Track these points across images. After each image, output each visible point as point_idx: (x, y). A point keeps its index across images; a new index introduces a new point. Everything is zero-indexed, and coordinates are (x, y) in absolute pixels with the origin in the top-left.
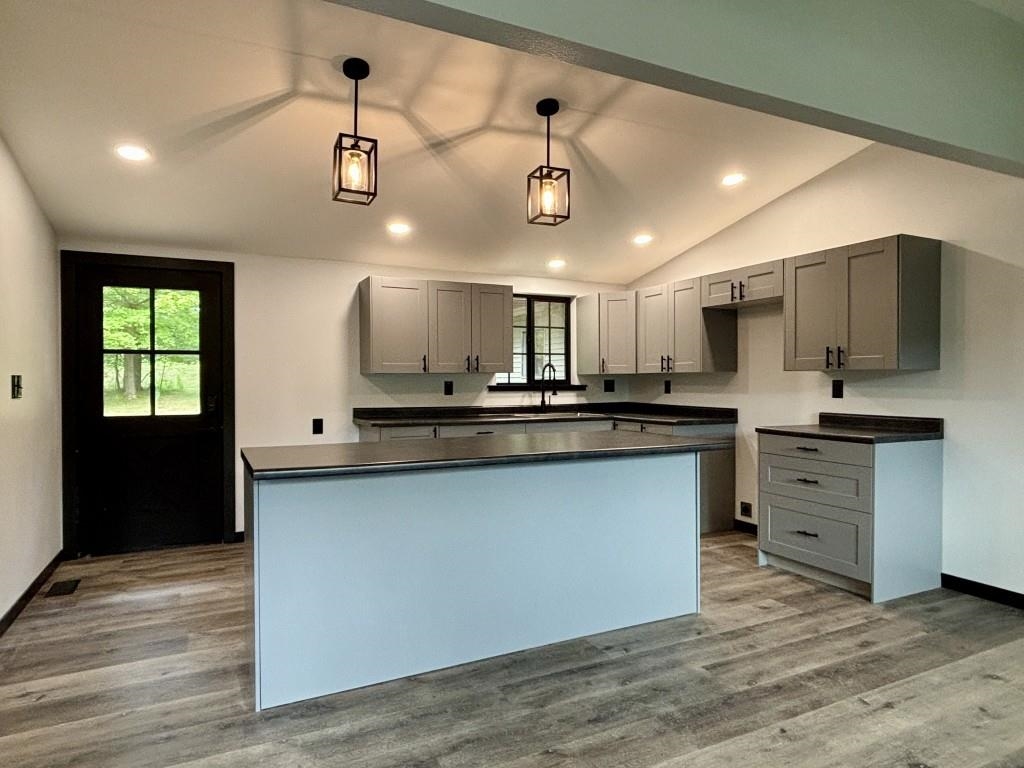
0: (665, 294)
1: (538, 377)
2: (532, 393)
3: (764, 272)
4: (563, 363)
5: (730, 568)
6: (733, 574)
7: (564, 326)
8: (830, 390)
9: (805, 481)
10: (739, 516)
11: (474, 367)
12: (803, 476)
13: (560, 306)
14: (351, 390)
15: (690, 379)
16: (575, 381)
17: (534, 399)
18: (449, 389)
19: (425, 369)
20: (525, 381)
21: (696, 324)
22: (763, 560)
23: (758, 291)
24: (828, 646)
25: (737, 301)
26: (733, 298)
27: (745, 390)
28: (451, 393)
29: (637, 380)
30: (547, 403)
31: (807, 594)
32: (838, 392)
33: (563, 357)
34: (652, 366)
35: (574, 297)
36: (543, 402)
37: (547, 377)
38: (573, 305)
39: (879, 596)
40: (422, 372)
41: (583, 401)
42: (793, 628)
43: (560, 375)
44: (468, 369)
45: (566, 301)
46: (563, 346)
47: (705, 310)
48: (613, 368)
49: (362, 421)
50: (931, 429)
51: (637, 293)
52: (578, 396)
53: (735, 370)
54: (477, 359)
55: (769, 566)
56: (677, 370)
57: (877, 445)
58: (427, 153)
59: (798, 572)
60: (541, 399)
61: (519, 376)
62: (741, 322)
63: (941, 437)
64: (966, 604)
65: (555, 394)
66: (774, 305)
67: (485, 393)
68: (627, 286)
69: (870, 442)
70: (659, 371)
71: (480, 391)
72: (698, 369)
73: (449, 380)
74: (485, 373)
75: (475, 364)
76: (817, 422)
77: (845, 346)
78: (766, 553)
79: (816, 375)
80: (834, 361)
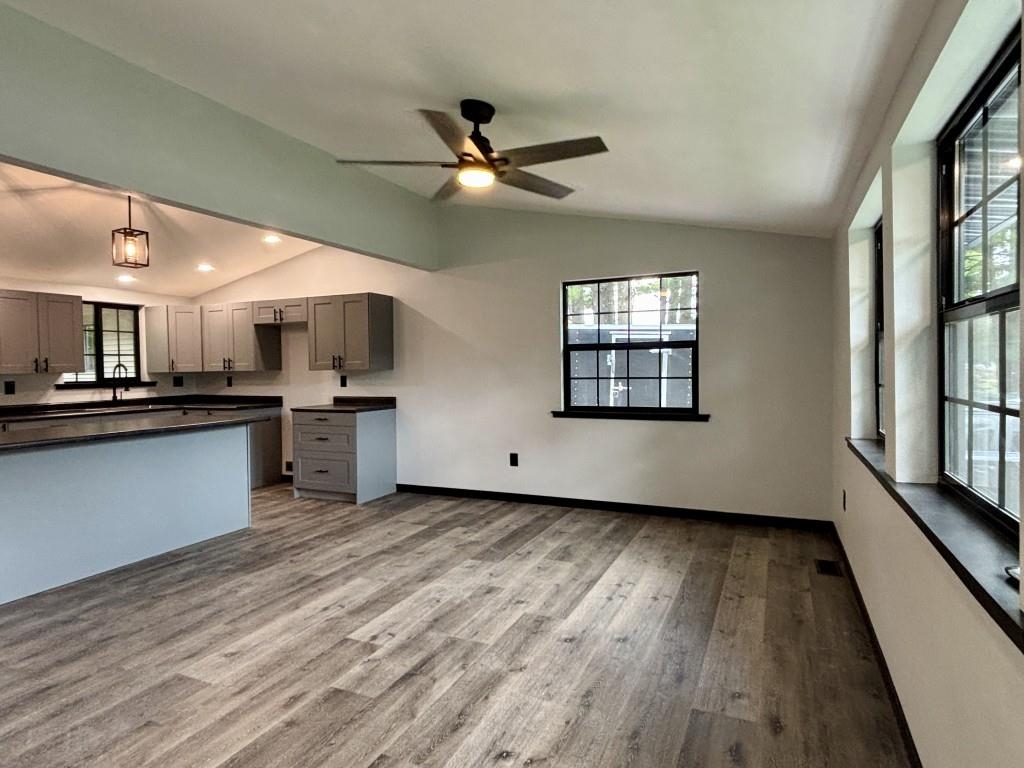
0: (225, 311)
1: (108, 374)
2: (103, 390)
3: (296, 304)
4: (133, 364)
5: (275, 502)
7: (132, 330)
8: (339, 383)
9: (320, 439)
10: (285, 472)
11: (43, 369)
12: (318, 436)
13: (129, 314)
15: (247, 376)
16: (145, 377)
17: (107, 395)
18: (10, 388)
20: (94, 380)
21: (251, 335)
22: (297, 494)
23: (292, 316)
24: (325, 526)
25: (278, 321)
26: (275, 319)
27: (288, 383)
28: (13, 393)
29: (203, 377)
30: (119, 398)
31: (322, 507)
32: (344, 384)
33: (132, 358)
34: (218, 366)
35: (142, 306)
36: (115, 397)
37: (117, 376)
38: (142, 314)
39: (360, 501)
41: (154, 395)
42: (308, 522)
43: (132, 374)
44: (36, 370)
45: (135, 309)
46: (132, 347)
47: (256, 325)
48: (183, 367)
50: (389, 403)
51: (201, 308)
52: (148, 391)
53: (280, 369)
54: (46, 361)
55: (301, 497)
56: (236, 370)
57: (358, 415)
59: (318, 497)
60: (112, 395)
61: (90, 376)
62: (283, 335)
63: (395, 407)
64: (405, 496)
65: (127, 390)
66: (302, 326)
67: (52, 391)
68: (193, 299)
69: (354, 412)
70: (222, 369)
71: (46, 390)
72: (252, 369)
73: (11, 380)
74: (54, 373)
75: (43, 365)
76: (332, 402)
77: (342, 355)
78: (299, 489)
79: (331, 373)
80: (338, 364)
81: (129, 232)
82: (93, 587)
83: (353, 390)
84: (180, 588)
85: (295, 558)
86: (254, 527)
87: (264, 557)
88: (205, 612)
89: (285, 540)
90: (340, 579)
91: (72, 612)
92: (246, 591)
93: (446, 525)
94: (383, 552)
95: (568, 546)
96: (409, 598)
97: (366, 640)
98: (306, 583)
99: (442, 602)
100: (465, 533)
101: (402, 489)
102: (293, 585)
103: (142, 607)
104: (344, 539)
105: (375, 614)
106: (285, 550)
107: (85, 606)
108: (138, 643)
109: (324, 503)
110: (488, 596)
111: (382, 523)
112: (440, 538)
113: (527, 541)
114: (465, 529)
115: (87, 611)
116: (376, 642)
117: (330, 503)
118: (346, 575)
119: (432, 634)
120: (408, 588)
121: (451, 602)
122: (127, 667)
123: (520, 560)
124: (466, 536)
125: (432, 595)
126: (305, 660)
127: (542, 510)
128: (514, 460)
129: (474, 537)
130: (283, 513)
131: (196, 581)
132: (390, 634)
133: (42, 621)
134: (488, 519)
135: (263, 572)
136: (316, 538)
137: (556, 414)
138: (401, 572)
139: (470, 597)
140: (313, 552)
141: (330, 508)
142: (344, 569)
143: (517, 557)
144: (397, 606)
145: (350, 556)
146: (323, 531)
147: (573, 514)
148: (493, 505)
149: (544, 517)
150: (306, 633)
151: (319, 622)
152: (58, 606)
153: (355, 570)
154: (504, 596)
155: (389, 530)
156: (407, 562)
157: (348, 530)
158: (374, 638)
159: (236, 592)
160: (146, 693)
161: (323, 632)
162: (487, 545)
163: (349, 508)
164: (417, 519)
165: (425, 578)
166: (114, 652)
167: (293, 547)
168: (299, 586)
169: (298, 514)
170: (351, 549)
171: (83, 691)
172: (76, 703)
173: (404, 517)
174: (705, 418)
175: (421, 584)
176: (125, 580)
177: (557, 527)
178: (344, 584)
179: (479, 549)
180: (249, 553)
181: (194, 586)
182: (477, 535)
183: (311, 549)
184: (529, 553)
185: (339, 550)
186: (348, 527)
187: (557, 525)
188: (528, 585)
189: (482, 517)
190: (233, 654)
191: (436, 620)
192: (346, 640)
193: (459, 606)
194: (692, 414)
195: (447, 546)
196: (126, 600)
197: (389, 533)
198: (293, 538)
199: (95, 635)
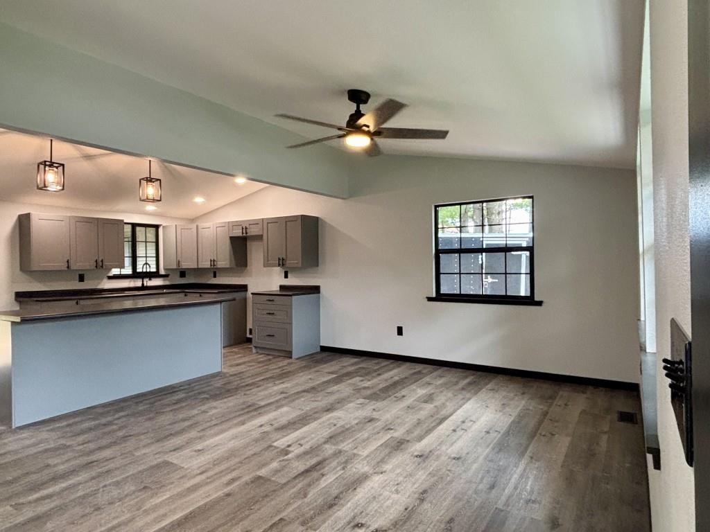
0: (212, 227)
1: (139, 270)
2: (135, 280)
3: (255, 223)
4: (155, 262)
5: (240, 355)
6: (241, 357)
7: (154, 240)
8: (283, 275)
9: (270, 314)
10: (248, 336)
11: (101, 266)
12: (268, 312)
13: (152, 230)
14: (13, 281)
15: (225, 270)
16: (162, 272)
17: (138, 283)
18: (81, 279)
19: (68, 267)
20: (131, 273)
21: (228, 241)
22: (254, 350)
23: (253, 231)
24: (269, 372)
25: (245, 235)
26: (243, 233)
27: (251, 276)
28: (83, 281)
29: (199, 271)
30: (145, 285)
31: (270, 360)
32: (286, 277)
33: (155, 259)
34: (207, 265)
35: (161, 225)
36: (143, 284)
37: (144, 270)
38: (161, 230)
39: (295, 355)
40: (66, 269)
41: (167, 283)
42: (258, 370)
43: (154, 270)
44: (96, 267)
45: (157, 227)
46: (154, 252)
47: (231, 238)
48: (185, 265)
49: (21, 299)
50: (315, 290)
51: (197, 226)
52: (164, 280)
53: (246, 266)
54: (102, 261)
55: (257, 353)
56: (219, 267)
57: (293, 298)
58: (81, 159)
59: (267, 353)
60: (141, 283)
61: (128, 270)
62: (248, 244)
63: (319, 293)
64: (325, 354)
65: (150, 280)
66: (259, 238)
67: (105, 280)
68: (192, 220)
69: (291, 296)
70: (209, 267)
71: (102, 280)
72: (228, 266)
73: (82, 273)
74: (106, 269)
75: (101, 264)
76: (279, 289)
77: (284, 257)
78: (256, 347)
79: (278, 269)
80: (282, 263)
81: (150, 180)
82: (122, 404)
83: (292, 281)
84: (175, 407)
85: (248, 392)
86: (225, 371)
87: (229, 391)
88: (187, 424)
89: (243, 381)
90: (273, 407)
91: (109, 419)
92: (214, 411)
93: (349, 375)
94: (304, 391)
95: (433, 394)
96: (316, 422)
97: (283, 447)
98: (252, 408)
99: (338, 425)
100: (362, 381)
101: (324, 349)
102: (243, 409)
103: (150, 419)
104: (281, 381)
105: (292, 430)
106: (243, 387)
107: (117, 416)
108: (145, 440)
109: (271, 357)
110: (370, 424)
111: (307, 372)
112: (344, 383)
113: (404, 388)
114: (361, 378)
115: (119, 418)
116: (290, 449)
117: (275, 357)
118: (278, 405)
119: (327, 446)
120: (317, 415)
121: (343, 426)
122: (137, 454)
123: (397, 401)
124: (362, 383)
125: (331, 421)
126: (243, 457)
127: (419, 367)
128: (400, 331)
129: (367, 384)
130: (244, 363)
131: (184, 404)
132: (299, 444)
133: (93, 423)
134: (378, 373)
135: (225, 400)
136: (263, 380)
137: (430, 299)
138: (314, 405)
139: (357, 424)
140: (260, 389)
141: (274, 360)
142: (277, 401)
143: (395, 399)
144: (307, 427)
145: (282, 393)
146: (268, 375)
147: (441, 371)
148: (385, 363)
149: (419, 372)
150: (247, 440)
151: (256, 434)
152: (102, 414)
153: (283, 402)
154: (379, 424)
155: (310, 377)
156: (319, 399)
157: (284, 375)
158: (289, 446)
159: (207, 412)
160: (146, 470)
161: (257, 441)
162: (376, 390)
163: (287, 361)
164: (330, 371)
165: (329, 409)
166: (130, 445)
167: (247, 385)
168: (246, 410)
169: (253, 364)
170: (283, 388)
171: (111, 465)
172: (107, 472)
173: (322, 368)
174: (540, 303)
175: (325, 413)
176: (141, 402)
177: (428, 380)
178: (275, 410)
179: (368, 392)
180: (219, 388)
181: (182, 407)
182: (369, 383)
183: (258, 387)
184: (404, 396)
185: (275, 388)
186: (285, 373)
187: (427, 379)
188: (398, 418)
189: (375, 371)
190: (199, 450)
191: (331, 438)
192: (271, 446)
193: (347, 429)
194: (529, 301)
195: (347, 389)
196: (141, 414)
197: (310, 379)
198: (249, 379)
199: (120, 434)
